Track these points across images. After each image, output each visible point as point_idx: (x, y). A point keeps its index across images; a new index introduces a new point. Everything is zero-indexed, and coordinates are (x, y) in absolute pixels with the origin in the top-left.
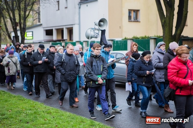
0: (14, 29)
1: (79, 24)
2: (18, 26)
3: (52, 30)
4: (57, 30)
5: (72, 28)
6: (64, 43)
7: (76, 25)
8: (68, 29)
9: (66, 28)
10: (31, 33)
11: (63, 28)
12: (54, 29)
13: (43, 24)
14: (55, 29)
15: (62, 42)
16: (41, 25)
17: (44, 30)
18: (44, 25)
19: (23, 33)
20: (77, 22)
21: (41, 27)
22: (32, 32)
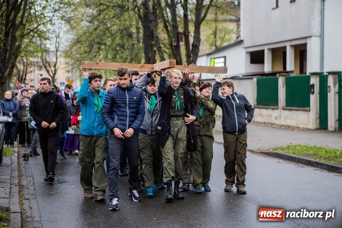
0: (174, 47)
1: (320, 36)
2: (182, 41)
3: (263, 52)
4: (274, 51)
5: (305, 45)
6: (284, 78)
7: (313, 38)
8: (295, 47)
9: (291, 46)
10: (222, 60)
11: (285, 48)
12: (266, 48)
13: (245, 41)
14: (269, 49)
15: (280, 76)
16: (241, 42)
17: (247, 52)
18: (247, 43)
19: (192, 55)
20: (316, 31)
21: (242, 46)
22: (225, 57)
